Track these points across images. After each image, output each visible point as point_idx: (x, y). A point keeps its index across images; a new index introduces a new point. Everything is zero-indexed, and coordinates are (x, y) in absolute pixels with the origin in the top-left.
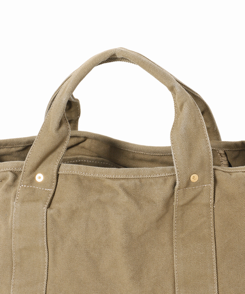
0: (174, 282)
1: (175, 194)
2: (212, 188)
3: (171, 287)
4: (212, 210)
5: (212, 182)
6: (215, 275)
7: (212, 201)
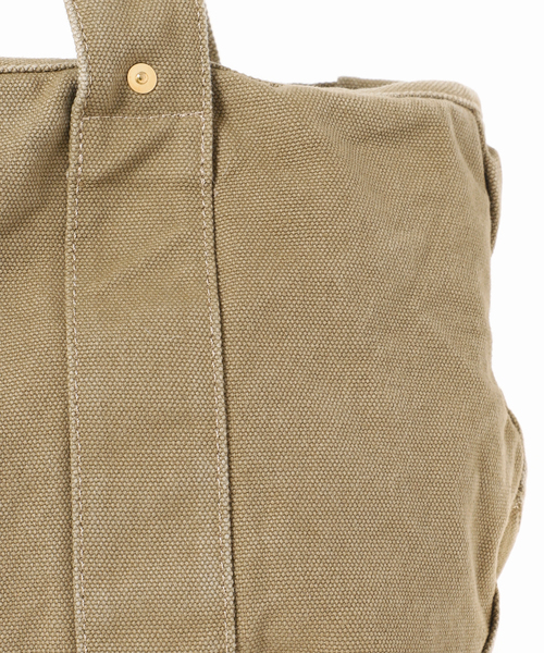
0: (68, 451)
1: (74, 132)
2: (207, 127)
3: (56, 470)
4: (206, 204)
5: (208, 104)
6: (220, 421)
7: (207, 171)
